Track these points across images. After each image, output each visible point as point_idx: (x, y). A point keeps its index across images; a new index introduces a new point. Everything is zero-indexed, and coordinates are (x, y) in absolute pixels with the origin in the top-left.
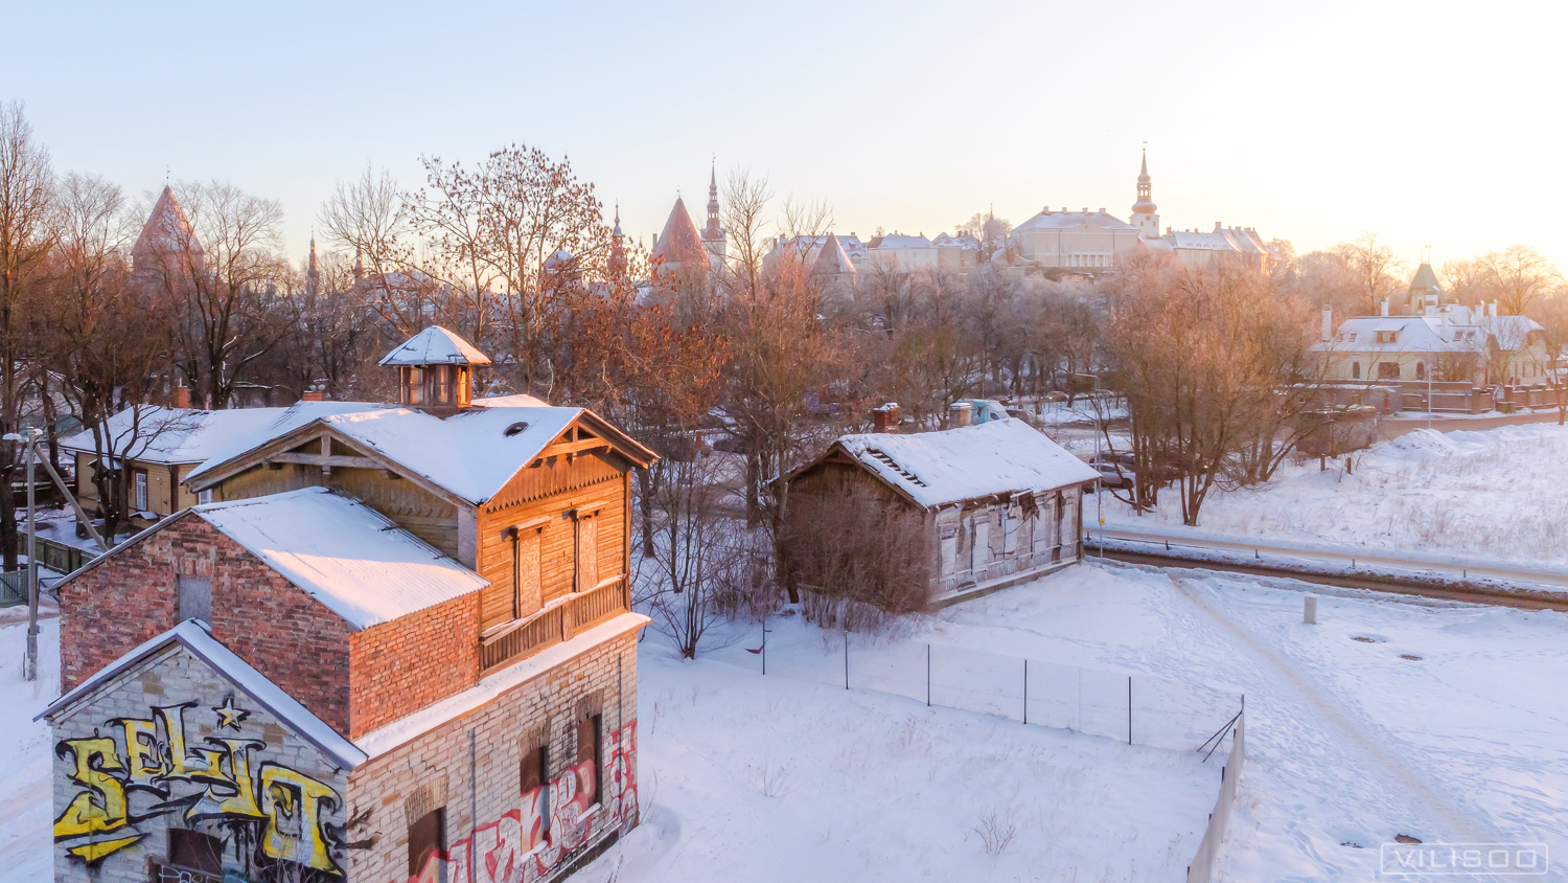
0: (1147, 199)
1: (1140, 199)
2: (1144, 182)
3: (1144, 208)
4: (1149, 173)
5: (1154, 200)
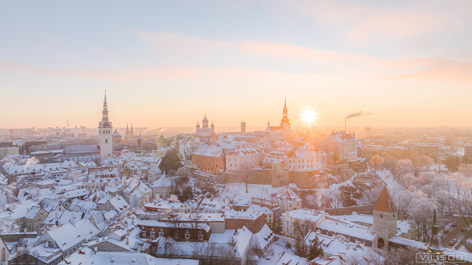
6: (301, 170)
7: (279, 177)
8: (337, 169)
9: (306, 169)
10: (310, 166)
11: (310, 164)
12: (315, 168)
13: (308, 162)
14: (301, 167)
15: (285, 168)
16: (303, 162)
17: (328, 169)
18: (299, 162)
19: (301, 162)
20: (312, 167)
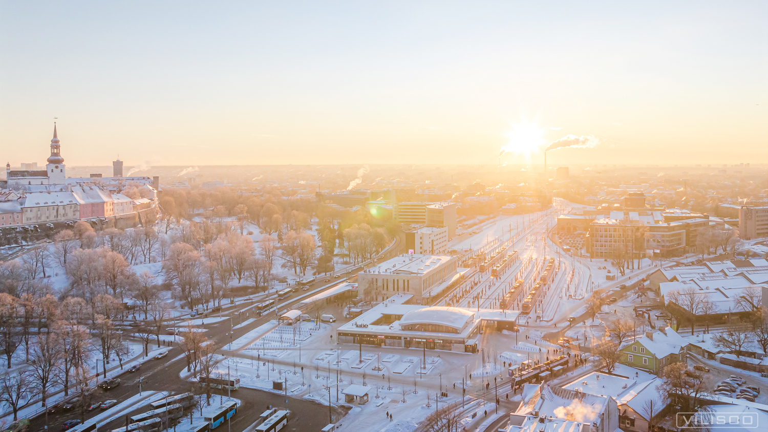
0: (57, 154)
1: (54, 154)
2: (55, 144)
3: (55, 161)
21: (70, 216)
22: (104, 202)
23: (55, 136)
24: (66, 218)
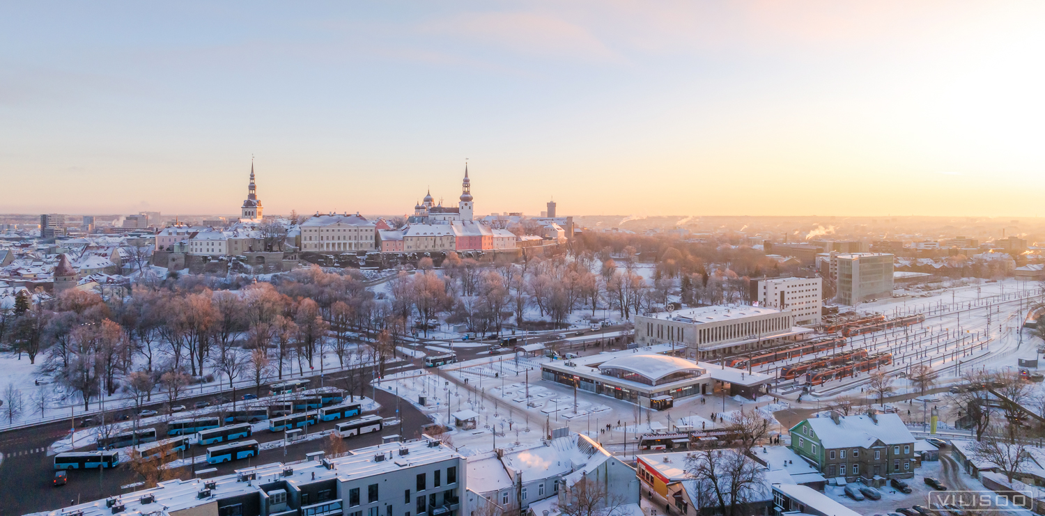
0: (468, 193)
1: (465, 193)
2: (466, 182)
3: (466, 199)
4: (469, 177)
5: (472, 194)
6: (198, 253)
7: (174, 260)
8: (255, 257)
9: (205, 253)
10: (210, 250)
11: (210, 247)
12: (216, 253)
13: (208, 244)
14: (199, 250)
15: (185, 251)
16: (201, 244)
17: (242, 256)
18: (196, 245)
19: (199, 244)
20: (213, 250)
21: (447, 246)
22: (482, 236)
23: (466, 176)
24: (443, 248)
